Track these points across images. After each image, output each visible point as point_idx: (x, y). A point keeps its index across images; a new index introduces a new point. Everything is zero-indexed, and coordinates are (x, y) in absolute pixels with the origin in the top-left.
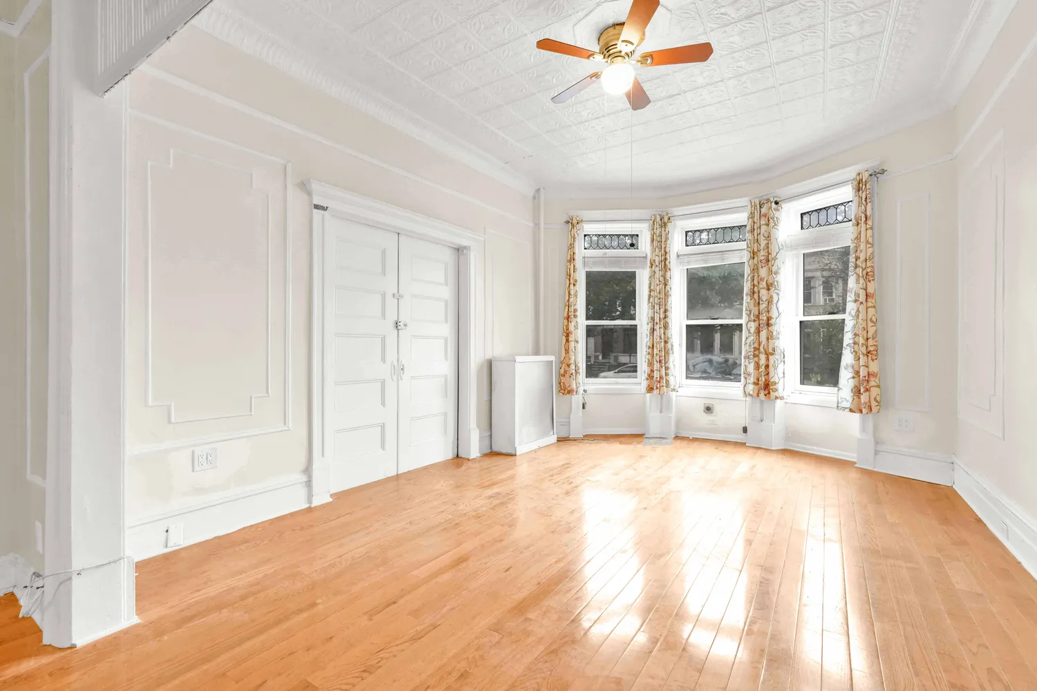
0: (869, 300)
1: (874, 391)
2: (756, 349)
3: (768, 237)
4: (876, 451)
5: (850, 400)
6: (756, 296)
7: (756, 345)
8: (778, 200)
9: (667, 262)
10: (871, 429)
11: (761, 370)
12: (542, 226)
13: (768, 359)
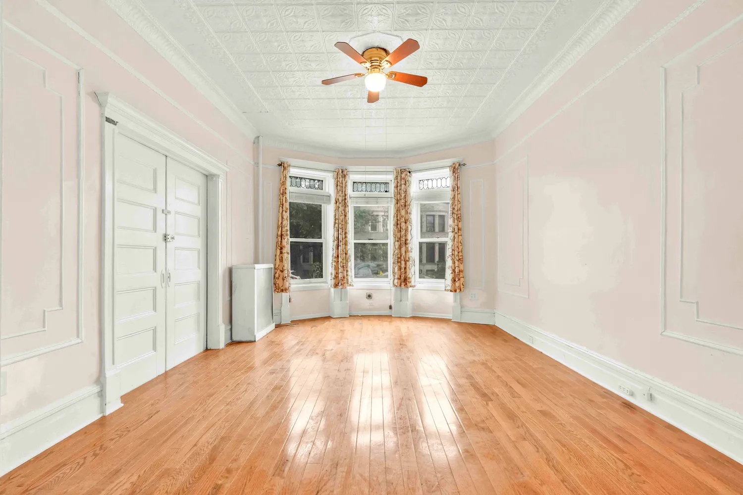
0: (460, 231)
1: (462, 280)
2: (398, 258)
3: (406, 192)
4: (461, 311)
5: (451, 285)
6: (399, 226)
7: (399, 256)
8: (410, 170)
9: (346, 201)
10: (458, 300)
11: (402, 271)
12: (261, 166)
13: (406, 264)
